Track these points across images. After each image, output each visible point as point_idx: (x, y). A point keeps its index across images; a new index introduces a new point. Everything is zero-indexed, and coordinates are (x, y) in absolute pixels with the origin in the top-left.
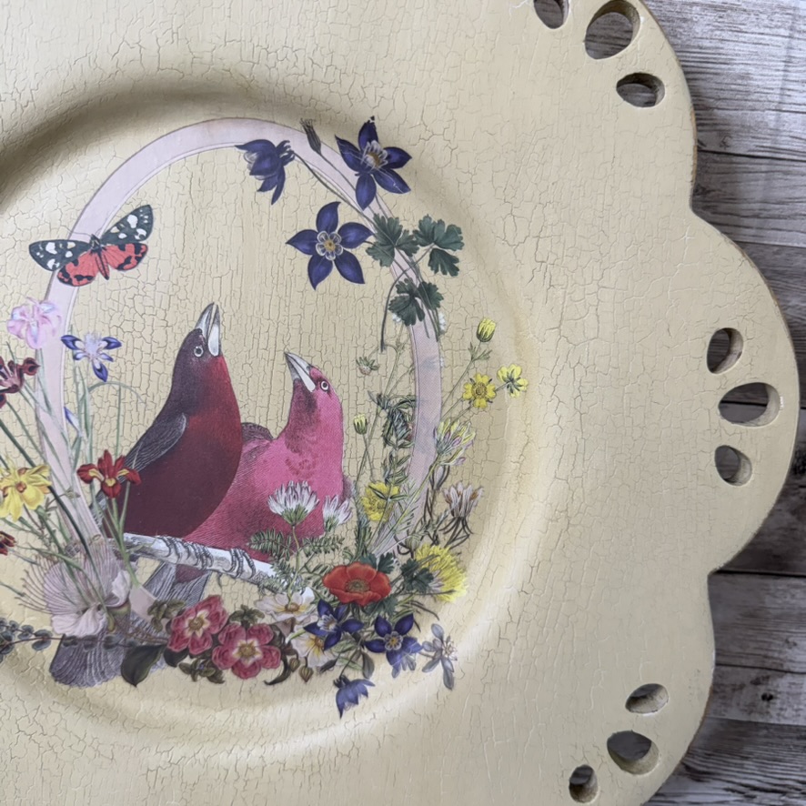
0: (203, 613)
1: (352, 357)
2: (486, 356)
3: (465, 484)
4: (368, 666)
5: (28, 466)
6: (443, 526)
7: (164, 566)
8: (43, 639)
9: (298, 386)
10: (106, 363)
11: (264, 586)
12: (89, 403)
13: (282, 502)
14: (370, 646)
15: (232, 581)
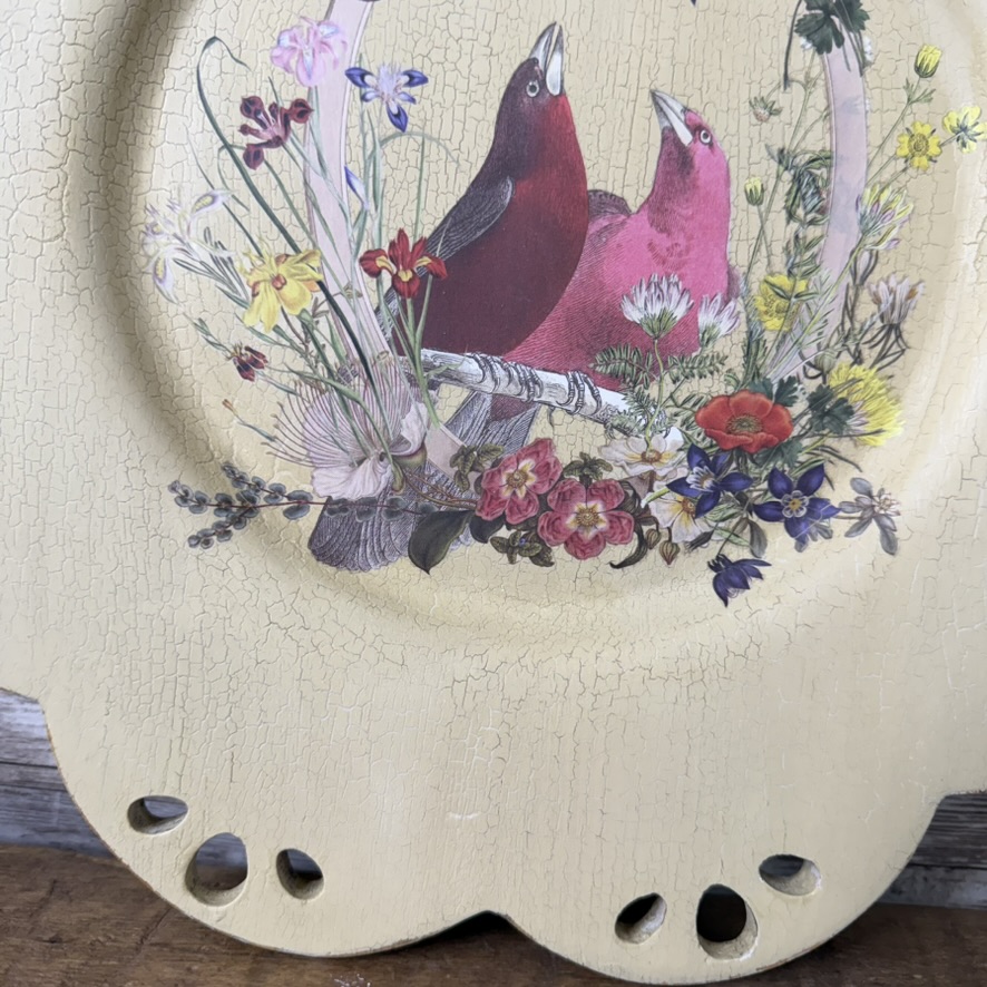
0: (527, 464)
1: (744, 97)
2: (927, 97)
3: (900, 276)
4: (758, 539)
5: (290, 251)
6: (868, 337)
7: (475, 396)
8: (299, 503)
9: (669, 136)
10: (406, 106)
11: (613, 426)
12: (381, 162)
13: (641, 304)
14: (760, 510)
15: (568, 418)
